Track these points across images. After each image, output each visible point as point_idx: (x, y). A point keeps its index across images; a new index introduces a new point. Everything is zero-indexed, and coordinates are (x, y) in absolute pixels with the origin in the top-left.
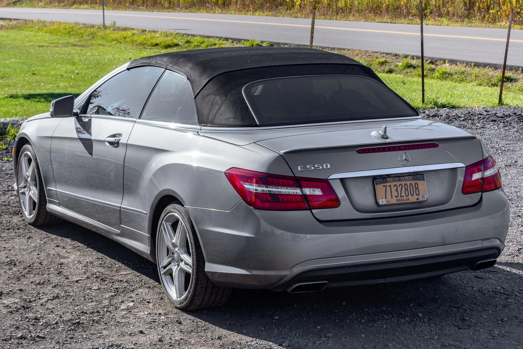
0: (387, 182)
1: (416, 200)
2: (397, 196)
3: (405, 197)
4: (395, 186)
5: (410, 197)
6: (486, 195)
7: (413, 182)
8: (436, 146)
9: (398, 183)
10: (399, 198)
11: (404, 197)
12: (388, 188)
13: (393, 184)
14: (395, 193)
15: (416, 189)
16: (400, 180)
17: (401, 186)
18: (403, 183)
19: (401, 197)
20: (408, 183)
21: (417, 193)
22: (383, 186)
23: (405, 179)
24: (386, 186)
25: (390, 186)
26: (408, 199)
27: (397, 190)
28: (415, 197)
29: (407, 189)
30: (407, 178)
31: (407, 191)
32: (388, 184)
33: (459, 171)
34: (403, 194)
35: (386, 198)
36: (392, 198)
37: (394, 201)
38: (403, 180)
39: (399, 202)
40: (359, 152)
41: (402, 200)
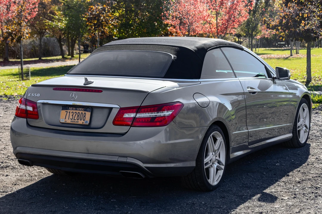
0: (68, 109)
1: (82, 123)
3: (76, 120)
4: (73, 113)
5: (79, 120)
7: (83, 112)
8: (101, 91)
9: (74, 111)
10: (73, 120)
11: (75, 120)
12: (68, 113)
13: (71, 111)
14: (71, 117)
15: (84, 116)
16: (76, 110)
17: (76, 113)
18: (77, 112)
19: (74, 120)
20: (80, 112)
21: (84, 119)
22: (66, 112)
23: (79, 109)
24: (67, 112)
25: (69, 112)
26: (78, 122)
27: (72, 115)
28: (82, 121)
29: (79, 116)
30: (81, 109)
32: (68, 111)
33: (113, 110)
34: (76, 118)
35: (65, 119)
36: (69, 119)
37: (69, 121)
38: (78, 110)
39: (72, 123)
40: (54, 89)
41: (74, 122)
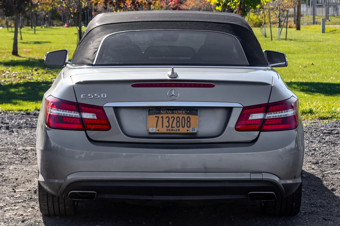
0: (160, 113)
1: (186, 132)
2: (168, 126)
3: (176, 128)
4: (168, 118)
5: (181, 128)
6: (263, 134)
7: (186, 116)
8: (213, 86)
9: (170, 116)
10: (170, 128)
11: (174, 127)
12: (160, 119)
13: (165, 116)
14: (166, 124)
15: (188, 122)
16: (173, 113)
17: (173, 118)
18: (176, 116)
19: (172, 127)
20: (181, 116)
21: (189, 126)
22: (156, 117)
23: (178, 112)
24: (158, 117)
25: (162, 117)
26: (179, 130)
27: (168, 121)
28: (186, 128)
29: (179, 122)
30: (180, 112)
31: (178, 123)
32: (160, 116)
33: (234, 110)
34: (174, 125)
35: (157, 127)
36: (163, 127)
37: (164, 130)
38: (176, 113)
39: (169, 132)
40: (133, 86)
41: (172, 130)
